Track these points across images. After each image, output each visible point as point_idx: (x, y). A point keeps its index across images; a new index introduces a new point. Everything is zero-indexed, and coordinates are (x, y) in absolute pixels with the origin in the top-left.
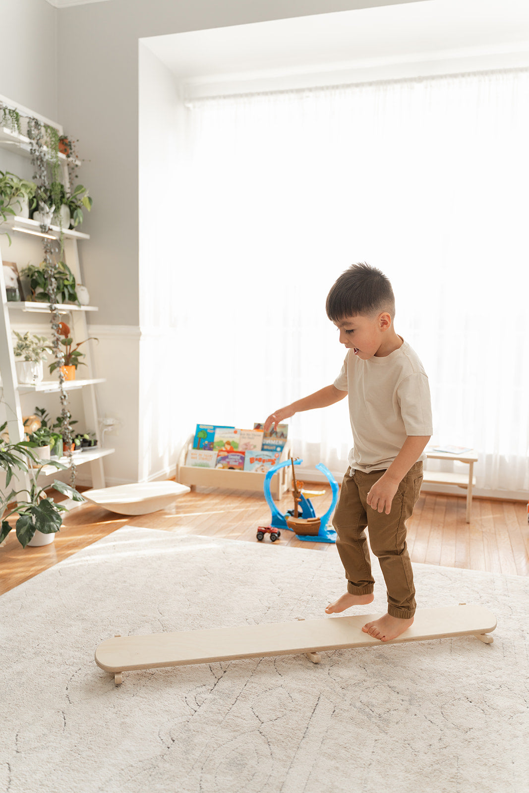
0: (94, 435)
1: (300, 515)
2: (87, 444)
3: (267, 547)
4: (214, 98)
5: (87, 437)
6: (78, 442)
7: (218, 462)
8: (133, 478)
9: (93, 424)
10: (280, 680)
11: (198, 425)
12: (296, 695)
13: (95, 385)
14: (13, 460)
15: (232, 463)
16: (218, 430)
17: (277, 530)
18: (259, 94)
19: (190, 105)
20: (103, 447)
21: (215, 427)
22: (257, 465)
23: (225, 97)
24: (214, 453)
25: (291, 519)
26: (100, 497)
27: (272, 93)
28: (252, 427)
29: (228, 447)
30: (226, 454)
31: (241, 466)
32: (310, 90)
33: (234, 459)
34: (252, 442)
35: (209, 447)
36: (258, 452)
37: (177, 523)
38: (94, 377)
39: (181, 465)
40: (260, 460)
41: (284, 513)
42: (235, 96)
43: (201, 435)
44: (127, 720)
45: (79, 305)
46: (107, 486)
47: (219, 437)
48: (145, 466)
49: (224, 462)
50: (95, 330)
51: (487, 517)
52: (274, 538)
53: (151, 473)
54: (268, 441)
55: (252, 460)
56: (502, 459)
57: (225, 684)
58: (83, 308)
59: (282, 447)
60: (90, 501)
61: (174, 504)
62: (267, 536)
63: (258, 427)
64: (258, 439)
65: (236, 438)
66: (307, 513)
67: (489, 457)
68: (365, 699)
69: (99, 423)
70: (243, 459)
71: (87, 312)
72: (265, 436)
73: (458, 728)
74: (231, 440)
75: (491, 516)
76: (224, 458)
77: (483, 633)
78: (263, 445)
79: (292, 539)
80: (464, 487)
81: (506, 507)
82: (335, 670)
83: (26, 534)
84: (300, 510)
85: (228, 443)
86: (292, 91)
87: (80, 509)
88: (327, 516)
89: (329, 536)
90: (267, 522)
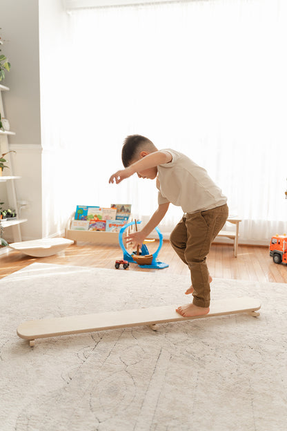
0: (14, 211)
1: (140, 254)
2: (9, 216)
3: (121, 272)
4: (84, 8)
5: (10, 211)
6: (4, 214)
7: (90, 227)
8: (39, 236)
9: (13, 203)
10: (136, 342)
11: (78, 206)
12: (147, 350)
13: (14, 180)
15: (98, 227)
16: (89, 209)
17: (127, 262)
18: (112, 6)
19: (70, 13)
20: (20, 218)
21: (88, 207)
22: (113, 228)
23: (91, 8)
24: (88, 222)
25: (135, 256)
26: (20, 246)
27: (119, 6)
28: (110, 207)
29: (96, 219)
30: (94, 222)
31: (104, 228)
32: (142, 4)
33: (99, 225)
34: (110, 215)
35: (85, 219)
36: (114, 221)
37: (66, 261)
38: (14, 175)
39: (69, 229)
40: (115, 225)
41: (130, 253)
42: (97, 7)
43: (79, 212)
44: (41, 369)
45: (4, 130)
46: (23, 241)
47: (90, 212)
48: (46, 229)
49: (94, 227)
50: (14, 147)
51: (246, 254)
52: (126, 267)
53: (50, 234)
54: (119, 215)
55: (110, 226)
56: (253, 222)
57: (102, 345)
58: (6, 132)
59: (128, 218)
60: (14, 249)
61: (64, 251)
62: (121, 266)
63: (113, 206)
64: (114, 213)
65: (100, 213)
66: (145, 252)
67: (246, 221)
68: (189, 350)
69: (17, 203)
70: (105, 225)
71: (9, 136)
72: (118, 212)
73: (247, 363)
74: (97, 214)
75: (248, 254)
76: (94, 225)
77: (253, 311)
78: (117, 217)
79: (135, 267)
80: (233, 238)
81: (256, 250)
82: (169, 334)
84: (140, 251)
85: (96, 216)
86: (131, 5)
87: (8, 255)
88: (156, 253)
89: (158, 265)
90: (121, 258)
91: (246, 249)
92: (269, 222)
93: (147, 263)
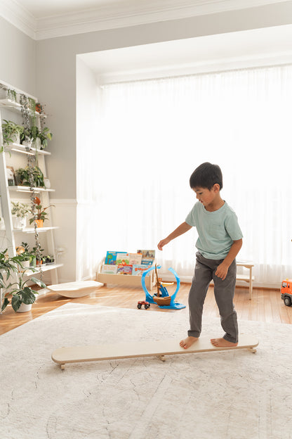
0: (53, 257)
1: (160, 296)
2: (49, 261)
3: (143, 311)
4: (114, 83)
5: (49, 257)
6: (44, 260)
7: (118, 271)
8: (73, 279)
9: (52, 251)
10: (145, 369)
11: (108, 252)
12: (153, 375)
13: (53, 230)
14: (11, 266)
15: (126, 271)
16: (118, 254)
17: (148, 303)
18: (137, 81)
19: (103, 87)
20: (57, 263)
21: (117, 252)
22: (139, 272)
23: (121, 83)
24: (116, 266)
25: (155, 297)
26: (56, 288)
27: (144, 80)
28: (136, 252)
29: (124, 263)
30: (122, 266)
31: (131, 272)
32: (163, 78)
33: (126, 269)
34: (137, 260)
35: (114, 263)
36: (139, 265)
37: (96, 301)
38: (53, 226)
39: (99, 272)
40: (140, 269)
41: (152, 295)
42: (126, 82)
43: (109, 257)
44: (68, 386)
45: (46, 188)
46: (59, 283)
47: (119, 257)
48: (79, 273)
49: (122, 271)
50: (54, 201)
51: (261, 297)
52: (147, 308)
53: (83, 277)
54: (144, 260)
55: (136, 270)
56: (268, 266)
57: (118, 370)
58: (47, 190)
59: (152, 262)
60: (51, 291)
61: (95, 292)
62: (143, 306)
63: (139, 252)
64: (139, 258)
65: (128, 258)
66: (165, 294)
67: (261, 266)
68: (188, 376)
69: (55, 250)
70: (131, 269)
71: (49, 192)
72: (143, 257)
73: (233, 387)
74: (125, 259)
75: (263, 296)
76: (121, 269)
77: (251, 347)
78: (142, 261)
79: (156, 308)
80: (248, 281)
81: (271, 292)
82: (174, 364)
83: (17, 304)
84: (161, 293)
85: (124, 261)
86: (154, 79)
87: (45, 296)
88: (174, 295)
89: (176, 306)
90: (144, 299)
91: (262, 292)
92: (283, 267)
93: (166, 304)
